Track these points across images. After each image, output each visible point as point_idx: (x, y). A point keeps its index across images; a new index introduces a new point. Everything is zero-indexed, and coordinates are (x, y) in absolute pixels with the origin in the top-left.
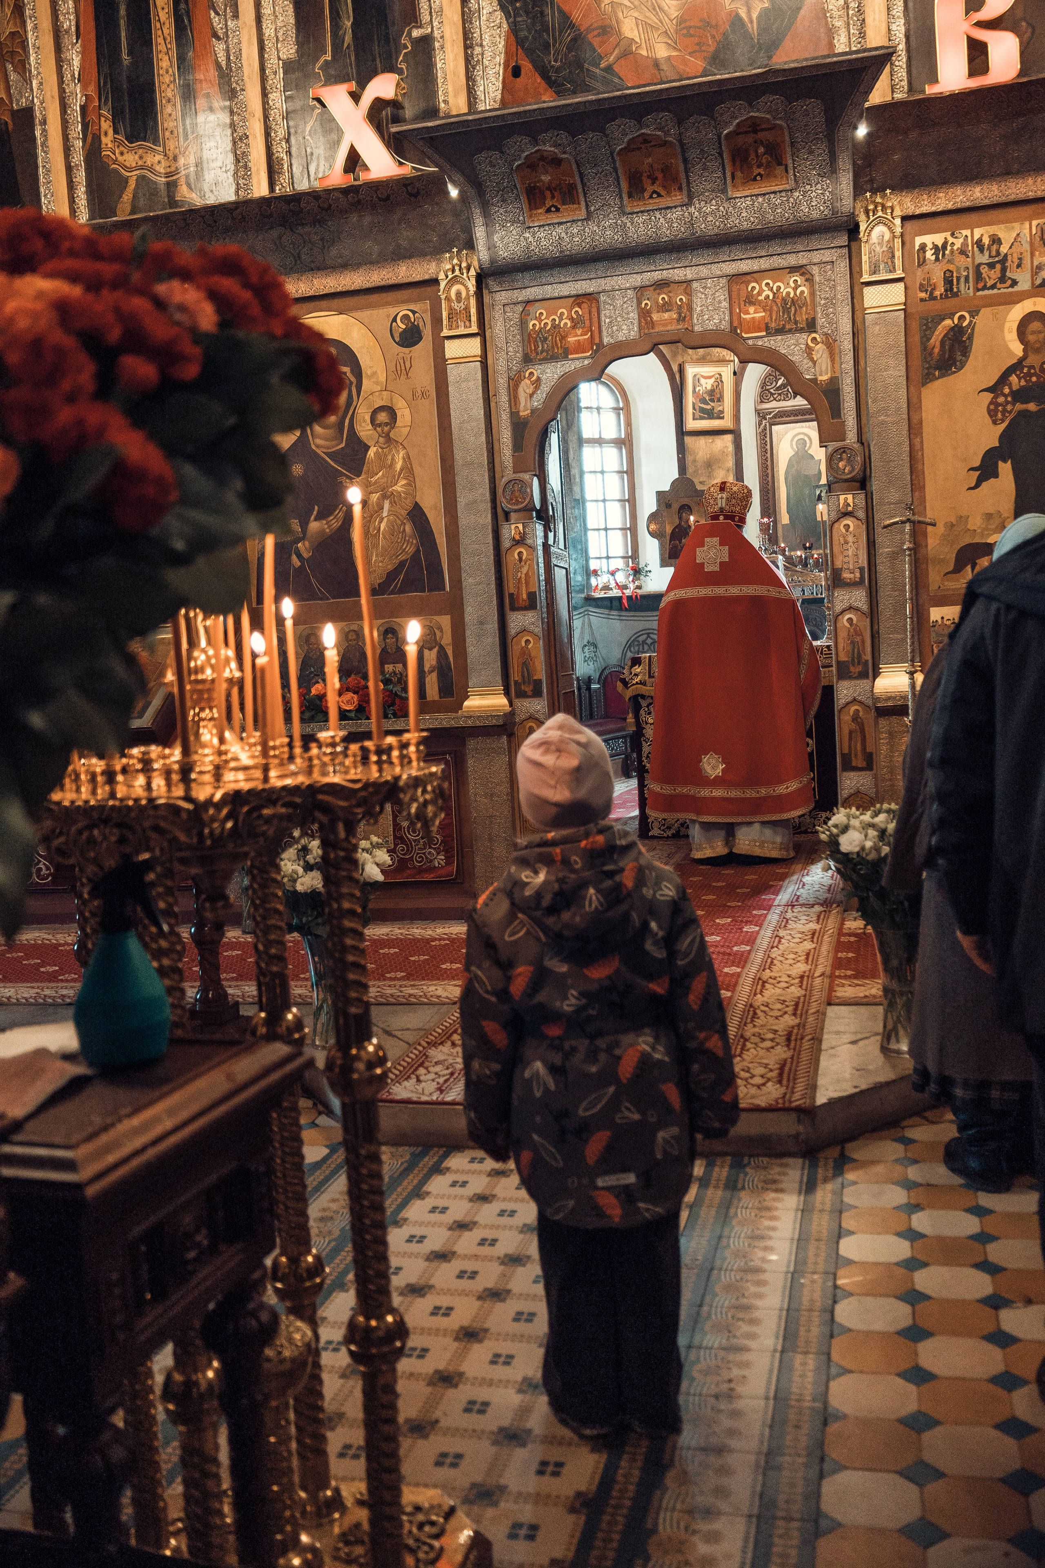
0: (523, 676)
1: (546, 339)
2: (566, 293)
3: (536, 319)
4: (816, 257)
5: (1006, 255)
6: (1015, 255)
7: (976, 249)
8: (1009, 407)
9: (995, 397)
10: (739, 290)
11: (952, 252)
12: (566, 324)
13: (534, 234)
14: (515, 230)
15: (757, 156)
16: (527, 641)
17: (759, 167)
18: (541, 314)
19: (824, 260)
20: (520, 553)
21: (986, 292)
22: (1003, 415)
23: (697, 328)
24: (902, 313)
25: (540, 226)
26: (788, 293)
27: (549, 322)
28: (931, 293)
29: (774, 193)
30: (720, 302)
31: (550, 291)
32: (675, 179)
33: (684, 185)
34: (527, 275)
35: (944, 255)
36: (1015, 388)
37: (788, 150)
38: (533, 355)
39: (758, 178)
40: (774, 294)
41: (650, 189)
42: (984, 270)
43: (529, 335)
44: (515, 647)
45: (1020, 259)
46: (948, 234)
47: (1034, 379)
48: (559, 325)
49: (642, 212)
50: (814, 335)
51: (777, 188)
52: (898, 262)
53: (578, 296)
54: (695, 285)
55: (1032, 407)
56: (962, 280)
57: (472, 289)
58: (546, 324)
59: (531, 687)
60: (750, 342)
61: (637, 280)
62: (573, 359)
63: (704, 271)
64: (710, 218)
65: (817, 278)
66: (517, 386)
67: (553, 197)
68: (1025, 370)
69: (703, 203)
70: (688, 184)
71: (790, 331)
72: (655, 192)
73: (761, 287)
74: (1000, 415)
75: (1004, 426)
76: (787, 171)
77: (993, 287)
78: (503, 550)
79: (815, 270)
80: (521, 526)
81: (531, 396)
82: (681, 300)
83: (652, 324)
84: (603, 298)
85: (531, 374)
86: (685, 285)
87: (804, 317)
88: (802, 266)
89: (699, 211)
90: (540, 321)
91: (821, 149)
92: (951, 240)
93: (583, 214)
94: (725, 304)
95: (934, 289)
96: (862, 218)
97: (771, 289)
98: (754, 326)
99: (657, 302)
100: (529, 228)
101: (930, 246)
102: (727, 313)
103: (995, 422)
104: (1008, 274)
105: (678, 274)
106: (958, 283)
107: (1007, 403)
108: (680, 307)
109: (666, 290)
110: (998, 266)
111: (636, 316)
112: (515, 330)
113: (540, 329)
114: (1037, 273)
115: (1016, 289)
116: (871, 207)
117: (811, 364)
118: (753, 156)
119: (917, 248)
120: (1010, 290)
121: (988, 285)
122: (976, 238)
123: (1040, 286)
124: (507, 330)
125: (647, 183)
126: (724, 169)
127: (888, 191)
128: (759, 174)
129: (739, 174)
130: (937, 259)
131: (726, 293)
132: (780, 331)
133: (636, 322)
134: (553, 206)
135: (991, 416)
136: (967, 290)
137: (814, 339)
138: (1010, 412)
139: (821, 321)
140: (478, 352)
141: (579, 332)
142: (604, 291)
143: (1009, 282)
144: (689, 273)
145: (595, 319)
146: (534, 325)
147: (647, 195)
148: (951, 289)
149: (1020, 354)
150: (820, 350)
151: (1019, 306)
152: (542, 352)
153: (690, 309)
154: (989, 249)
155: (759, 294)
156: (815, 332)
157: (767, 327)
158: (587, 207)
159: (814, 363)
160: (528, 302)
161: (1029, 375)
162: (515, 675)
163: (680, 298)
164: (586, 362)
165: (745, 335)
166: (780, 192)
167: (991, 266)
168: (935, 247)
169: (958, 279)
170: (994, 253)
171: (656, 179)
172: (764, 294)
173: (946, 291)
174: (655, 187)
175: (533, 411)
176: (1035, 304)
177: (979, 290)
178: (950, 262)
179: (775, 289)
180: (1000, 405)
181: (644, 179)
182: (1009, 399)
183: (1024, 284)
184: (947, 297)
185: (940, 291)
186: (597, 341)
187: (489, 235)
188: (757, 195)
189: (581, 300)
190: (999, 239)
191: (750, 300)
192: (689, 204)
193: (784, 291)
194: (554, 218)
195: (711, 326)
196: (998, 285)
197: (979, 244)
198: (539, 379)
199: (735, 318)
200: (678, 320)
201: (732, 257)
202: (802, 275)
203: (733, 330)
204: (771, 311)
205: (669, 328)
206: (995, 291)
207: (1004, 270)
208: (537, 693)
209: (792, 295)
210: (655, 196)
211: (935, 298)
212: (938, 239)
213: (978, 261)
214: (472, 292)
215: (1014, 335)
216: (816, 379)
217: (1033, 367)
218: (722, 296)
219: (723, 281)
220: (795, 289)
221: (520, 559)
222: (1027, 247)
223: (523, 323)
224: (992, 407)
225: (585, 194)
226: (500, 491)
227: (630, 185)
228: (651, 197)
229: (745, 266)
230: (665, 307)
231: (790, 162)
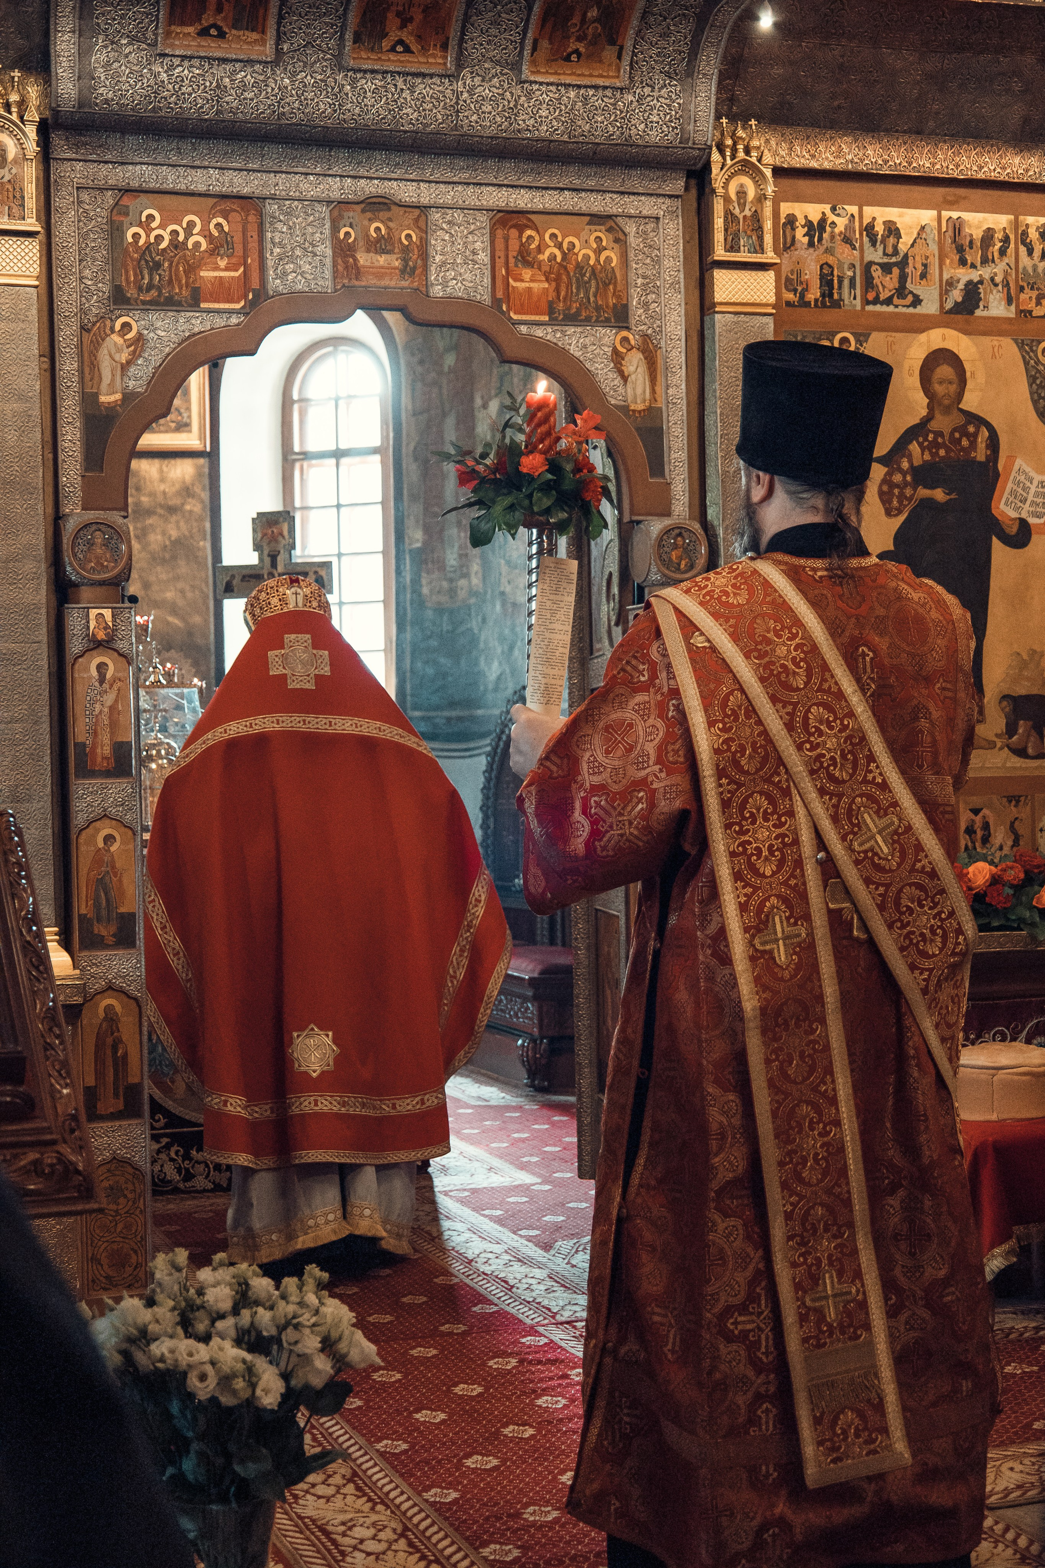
0: (97, 905)
1: (158, 265)
2: (202, 188)
3: (140, 224)
4: (633, 206)
5: (906, 256)
6: (918, 258)
7: (866, 239)
8: (908, 492)
9: (889, 474)
10: (506, 239)
11: (832, 237)
12: (197, 244)
13: (172, 67)
14: (134, 53)
15: (583, 20)
16: (109, 839)
17: (579, 39)
18: (151, 217)
19: (645, 212)
20: (101, 667)
21: (878, 308)
22: (900, 502)
23: (437, 291)
24: (770, 321)
25: (183, 57)
26: (587, 257)
27: (167, 238)
28: (802, 296)
29: (596, 87)
30: (474, 253)
31: (171, 178)
32: (441, 28)
33: (453, 43)
34: (131, 139)
35: (820, 239)
36: (917, 462)
37: (635, 22)
38: (131, 293)
39: (574, 57)
40: (564, 256)
41: (394, 35)
42: (876, 272)
43: (126, 251)
44: (83, 848)
45: (925, 266)
46: (827, 208)
47: (942, 452)
48: (185, 243)
49: (373, 71)
50: (624, 333)
51: (600, 82)
52: (768, 239)
53: (224, 197)
54: (435, 216)
55: (939, 495)
56: (846, 283)
57: (32, 146)
58: (159, 238)
59: (113, 929)
60: (524, 329)
61: (335, 188)
62: (209, 311)
63: (448, 195)
64: (487, 108)
65: (633, 241)
66: (96, 345)
67: (219, 9)
68: (931, 437)
69: (477, 80)
70: (462, 40)
71: (587, 321)
72: (401, 42)
73: (542, 238)
74: (895, 503)
75: (902, 518)
76: (619, 57)
77: (888, 301)
78: (69, 659)
79: (631, 228)
80: (107, 613)
81: (125, 367)
82: (408, 236)
83: (357, 271)
84: (272, 208)
85: (126, 326)
86: (417, 212)
87: (612, 301)
88: (610, 217)
89: (471, 93)
90: (148, 230)
91: (682, 32)
92: (832, 217)
93: (269, 50)
94: (484, 257)
95: (806, 290)
96: (715, 156)
97: (559, 246)
98: (528, 304)
99: (367, 235)
100: (165, 55)
101: (801, 221)
102: (488, 273)
103: (888, 513)
104: (909, 285)
105: (407, 192)
106: (840, 287)
107: (906, 484)
108: (406, 250)
109: (383, 215)
110: (896, 271)
111: (329, 252)
112: (97, 240)
113: (148, 245)
114: (947, 292)
115: (919, 310)
116: (729, 142)
117: (618, 381)
118: (576, 20)
119: (783, 220)
120: (911, 310)
121: (882, 297)
122: (866, 222)
123: (950, 312)
124: (84, 237)
125: (392, 21)
126: (525, 31)
127: (753, 122)
128: (576, 51)
129: (545, 44)
130: (811, 244)
131: (487, 238)
132: (571, 319)
133: (328, 261)
134: (214, 26)
135: (883, 502)
136: (852, 299)
137: (625, 339)
138: (910, 499)
139: (637, 313)
140: (35, 268)
141: (223, 263)
142: (273, 197)
143: (910, 298)
144: (426, 194)
145: (253, 245)
146: (136, 236)
147: (386, 44)
148: (831, 295)
149: (924, 412)
150: (635, 363)
151: (923, 337)
152: (150, 287)
153: (425, 256)
154: (883, 241)
155: (539, 250)
156: (628, 328)
157: (551, 311)
158: (279, 40)
159: (625, 378)
160: (127, 191)
161: (938, 446)
162: (82, 906)
163: (407, 234)
164: (234, 320)
165: (515, 317)
166: (605, 88)
167: (886, 268)
168: (809, 224)
169: (841, 280)
170: (890, 250)
171: (411, 20)
172: (547, 253)
173: (823, 295)
174: (404, 35)
175: (128, 396)
176: (944, 339)
177: (868, 303)
178: (828, 251)
179: (565, 246)
180: (897, 486)
181: (390, 16)
182: (909, 478)
183: (930, 307)
184: (824, 306)
185: (814, 294)
186: (255, 284)
187: (84, 53)
188: (567, 86)
189: (227, 205)
190: (897, 229)
191: (525, 258)
192: (453, 77)
193: (582, 252)
194: (215, 49)
195: (457, 289)
196: (896, 300)
197: (869, 228)
198: (140, 337)
199: (499, 282)
200: (403, 271)
201: (501, 180)
202: (610, 230)
203: (496, 302)
204: (558, 280)
205: (386, 282)
206: (891, 308)
207: (903, 278)
208: (125, 939)
209: (592, 262)
210: (399, 48)
211: (807, 304)
212: (814, 211)
213: (868, 258)
214: (30, 154)
215: (915, 381)
216: (628, 406)
217: (940, 434)
218: (480, 244)
219: (483, 219)
220: (599, 251)
221: (102, 679)
222: (934, 248)
223: (115, 231)
224: (885, 488)
225: (281, 17)
226: (66, 540)
227: (363, 23)
228: (393, 49)
229: (522, 200)
230: (380, 245)
231: (629, 44)
